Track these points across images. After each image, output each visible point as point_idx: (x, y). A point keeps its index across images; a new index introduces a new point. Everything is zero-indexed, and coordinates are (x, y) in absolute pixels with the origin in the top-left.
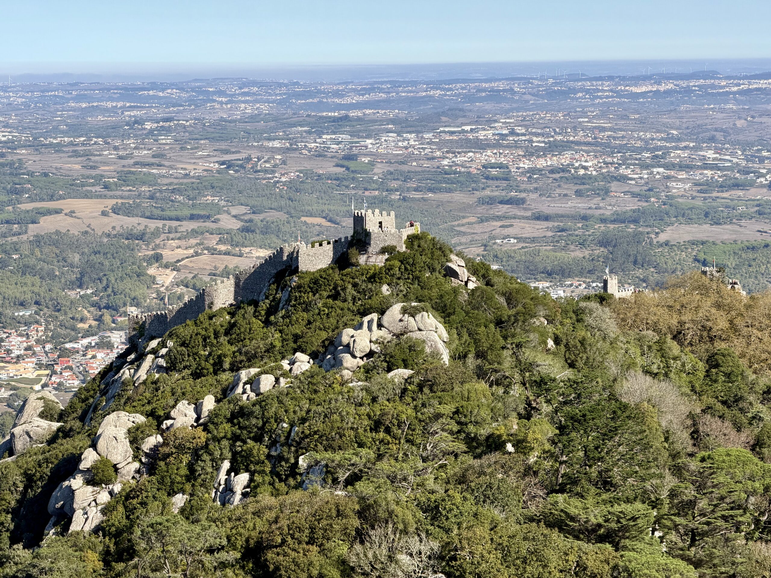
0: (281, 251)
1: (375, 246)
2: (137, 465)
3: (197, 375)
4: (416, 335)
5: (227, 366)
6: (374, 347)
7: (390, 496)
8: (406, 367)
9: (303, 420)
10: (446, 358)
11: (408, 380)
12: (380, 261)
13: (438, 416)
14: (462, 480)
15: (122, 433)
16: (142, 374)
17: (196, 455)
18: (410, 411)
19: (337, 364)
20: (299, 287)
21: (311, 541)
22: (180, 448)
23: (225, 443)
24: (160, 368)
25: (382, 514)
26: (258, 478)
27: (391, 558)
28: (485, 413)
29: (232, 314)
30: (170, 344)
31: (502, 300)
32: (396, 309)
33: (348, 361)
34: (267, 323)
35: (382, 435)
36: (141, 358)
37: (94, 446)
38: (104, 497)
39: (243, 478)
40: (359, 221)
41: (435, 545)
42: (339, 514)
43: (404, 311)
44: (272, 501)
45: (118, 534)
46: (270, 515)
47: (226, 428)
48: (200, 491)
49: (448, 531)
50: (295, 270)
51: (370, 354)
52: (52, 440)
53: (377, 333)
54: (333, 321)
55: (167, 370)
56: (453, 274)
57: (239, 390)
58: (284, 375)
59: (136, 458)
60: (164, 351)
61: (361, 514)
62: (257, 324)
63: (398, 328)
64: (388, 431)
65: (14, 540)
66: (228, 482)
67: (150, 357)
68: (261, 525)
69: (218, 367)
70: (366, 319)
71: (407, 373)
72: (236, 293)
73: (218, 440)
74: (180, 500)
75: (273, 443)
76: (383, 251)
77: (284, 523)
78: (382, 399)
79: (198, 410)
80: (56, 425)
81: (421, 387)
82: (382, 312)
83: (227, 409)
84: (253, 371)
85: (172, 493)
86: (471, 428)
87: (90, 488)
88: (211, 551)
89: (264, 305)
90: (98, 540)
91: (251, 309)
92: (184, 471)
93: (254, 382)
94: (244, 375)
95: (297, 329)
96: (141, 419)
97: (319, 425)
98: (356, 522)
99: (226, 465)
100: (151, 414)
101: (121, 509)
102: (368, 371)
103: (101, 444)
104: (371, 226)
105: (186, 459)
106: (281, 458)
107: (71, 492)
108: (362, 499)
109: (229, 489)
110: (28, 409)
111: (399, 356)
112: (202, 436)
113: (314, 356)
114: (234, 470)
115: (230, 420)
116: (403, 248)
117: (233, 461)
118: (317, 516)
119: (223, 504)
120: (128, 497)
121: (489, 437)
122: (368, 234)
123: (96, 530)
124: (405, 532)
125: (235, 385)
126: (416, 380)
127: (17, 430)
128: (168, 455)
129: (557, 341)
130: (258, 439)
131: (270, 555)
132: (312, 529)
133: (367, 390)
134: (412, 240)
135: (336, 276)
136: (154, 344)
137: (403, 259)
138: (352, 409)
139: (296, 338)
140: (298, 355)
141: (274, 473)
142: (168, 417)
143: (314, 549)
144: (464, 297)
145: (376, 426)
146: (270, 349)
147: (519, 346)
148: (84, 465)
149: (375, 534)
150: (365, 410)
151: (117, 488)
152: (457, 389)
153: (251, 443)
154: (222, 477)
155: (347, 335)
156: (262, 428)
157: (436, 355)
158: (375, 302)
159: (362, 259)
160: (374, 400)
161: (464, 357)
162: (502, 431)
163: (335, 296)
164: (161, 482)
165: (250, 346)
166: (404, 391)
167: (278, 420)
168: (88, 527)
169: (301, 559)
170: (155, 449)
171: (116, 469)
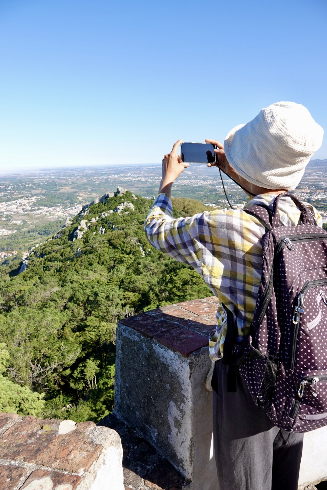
0: (106, 194)
1: (120, 193)
2: (87, 228)
3: (94, 214)
4: (129, 207)
5: (99, 212)
6: (123, 209)
7: (129, 231)
8: (128, 211)
9: (113, 220)
10: (134, 210)
11: (129, 213)
12: (122, 195)
13: (134, 219)
14: (139, 228)
15: (84, 223)
16: (85, 214)
17: (96, 226)
18: (130, 218)
19: (117, 211)
20: (109, 200)
21: (118, 239)
22: (94, 225)
23: (101, 224)
24: (88, 213)
25: (128, 234)
26: (106, 229)
27: (130, 241)
28: (141, 218)
29: (99, 204)
30: (89, 209)
31: (141, 201)
32: (126, 202)
33: (119, 211)
34: (104, 205)
35: (125, 222)
36: (85, 211)
37: (80, 225)
38: (82, 233)
39: (104, 229)
40: (118, 189)
41: (137, 238)
42: (122, 234)
43: (127, 203)
44: (110, 233)
45: (85, 239)
46: (111, 235)
47: (101, 222)
48: (97, 232)
49: (139, 236)
50: (108, 197)
51: (122, 210)
52: (72, 225)
53: (123, 206)
54: (115, 205)
55: (89, 213)
56: (132, 197)
57: (102, 216)
58: (109, 213)
59: (87, 227)
60: (88, 210)
61: (125, 234)
62: (103, 206)
63: (126, 206)
64: (126, 221)
65: (69, 240)
66: (102, 230)
67: (86, 211)
68: (110, 236)
69: (98, 212)
70: (121, 204)
71: (128, 212)
72: (99, 201)
73: (99, 224)
74: (94, 233)
75: (108, 224)
76: (122, 194)
77: (113, 236)
78: (125, 217)
79: (96, 219)
80: (72, 222)
81: (131, 214)
82: (123, 203)
83: (100, 219)
84: (104, 213)
85: (93, 232)
86: (139, 220)
87: (80, 232)
88: (103, 241)
89: (104, 203)
90: (82, 240)
91: (102, 203)
92: (95, 229)
93: (104, 214)
94: (103, 213)
95: (110, 206)
96: (87, 221)
97: (115, 221)
98: (124, 236)
99: (101, 227)
100: (88, 220)
101: (85, 235)
102: (122, 212)
103: (81, 225)
104: (120, 190)
105: (95, 227)
106: (110, 226)
107: (77, 233)
108: (125, 232)
109: (102, 231)
110: (67, 220)
111: (127, 210)
112: (97, 223)
113: (113, 210)
114: (103, 228)
115: (101, 220)
116: (125, 193)
117: (102, 227)
118: (118, 235)
119: (101, 233)
120: (86, 233)
121: (142, 222)
122: (119, 191)
123: (82, 238)
124: (132, 236)
125: (101, 215)
126: (130, 213)
127: (66, 223)
128: (92, 227)
129: (149, 206)
130: (106, 223)
131: (112, 241)
132: (118, 237)
133: (122, 215)
134: (126, 192)
135: (115, 198)
136: (86, 209)
137: (125, 195)
138: (120, 218)
139: (110, 207)
140: (111, 210)
141: (109, 228)
142: (91, 220)
143: (119, 240)
144: (135, 201)
145: (125, 221)
146: (106, 209)
147: (145, 208)
148: (79, 228)
149: (128, 237)
150: (122, 218)
151: (84, 232)
152: (136, 214)
153: (105, 224)
154: (101, 229)
155: (118, 207)
156: (106, 222)
157: (132, 209)
158: (121, 202)
159: (119, 195)
160: (124, 217)
161: (136, 209)
162: (144, 221)
163: (115, 201)
164: (91, 230)
165: (102, 209)
166: (128, 215)
167: (109, 220)
168: (80, 238)
169: (117, 241)
170: (90, 225)
171: (84, 229)
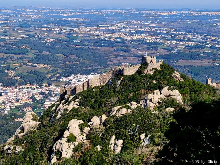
1: (150, 68)
2: (83, 137)
8: (171, 107)
10: (183, 104)
12: (152, 73)
15: (77, 126)
16: (71, 107)
17: (103, 134)
20: (125, 80)
22: (97, 132)
23: (113, 130)
24: (78, 105)
26: (126, 142)
30: (80, 97)
32: (166, 88)
33: (151, 105)
38: (72, 147)
40: (144, 59)
43: (169, 89)
47: (112, 125)
50: (122, 75)
51: (159, 103)
52: (39, 128)
53: (160, 96)
56: (176, 77)
57: (114, 113)
59: (82, 134)
63: (167, 94)
67: (72, 102)
70: (155, 91)
71: (173, 109)
72: (100, 82)
73: (109, 129)
74: (99, 147)
75: (130, 131)
76: (153, 69)
78: (167, 117)
79: (100, 119)
80: (38, 123)
82: (161, 90)
83: (111, 119)
84: (119, 107)
85: (96, 145)
87: (67, 143)
92: (100, 139)
93: (119, 110)
100: (83, 120)
101: (80, 150)
102: (159, 108)
103: (71, 129)
104: (148, 61)
107: (61, 145)
109: (115, 145)
110: (27, 117)
111: (169, 104)
112: (104, 128)
115: (114, 122)
116: (159, 69)
117: (117, 136)
120: (81, 147)
122: (147, 64)
123: (72, 157)
127: (25, 124)
128: (93, 134)
130: (125, 129)
133: (161, 114)
135: (138, 77)
137: (160, 72)
140: (133, 102)
142: (90, 121)
148: (65, 136)
153: (122, 130)
154: (113, 141)
155: (150, 96)
156: (126, 126)
157: (180, 103)
160: (164, 117)
164: (92, 142)
167: (131, 123)
168: (68, 156)
170: (89, 132)
171: (76, 138)
